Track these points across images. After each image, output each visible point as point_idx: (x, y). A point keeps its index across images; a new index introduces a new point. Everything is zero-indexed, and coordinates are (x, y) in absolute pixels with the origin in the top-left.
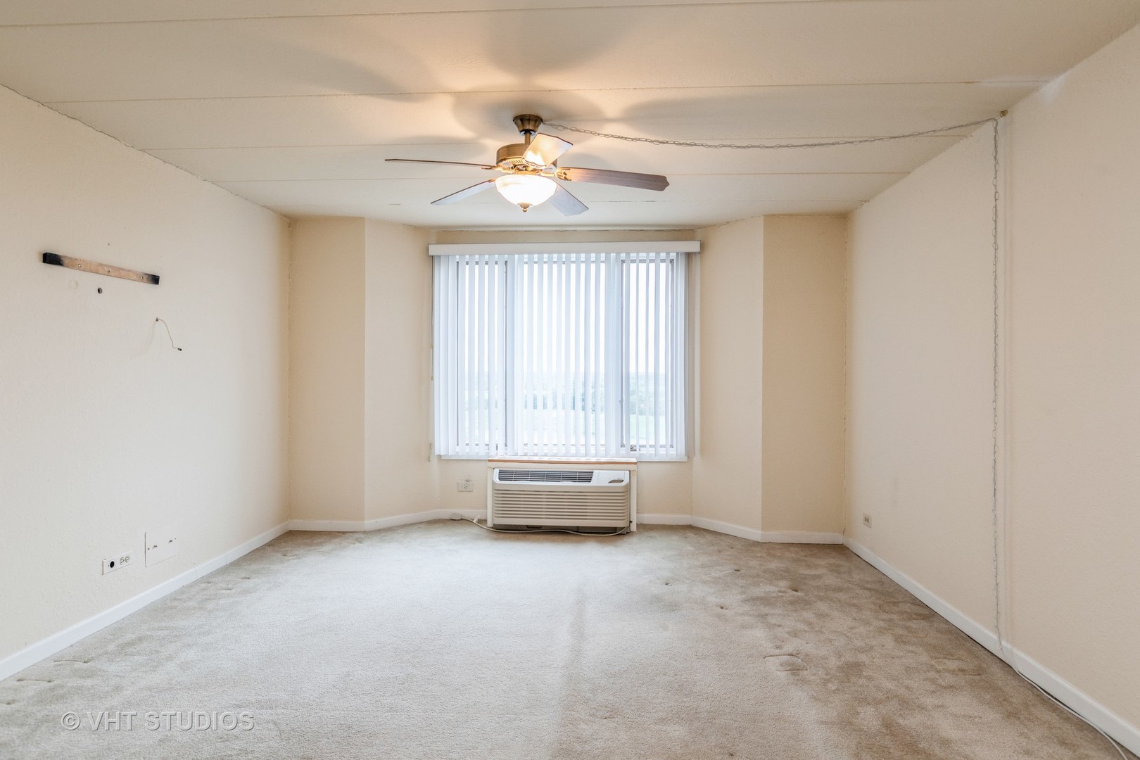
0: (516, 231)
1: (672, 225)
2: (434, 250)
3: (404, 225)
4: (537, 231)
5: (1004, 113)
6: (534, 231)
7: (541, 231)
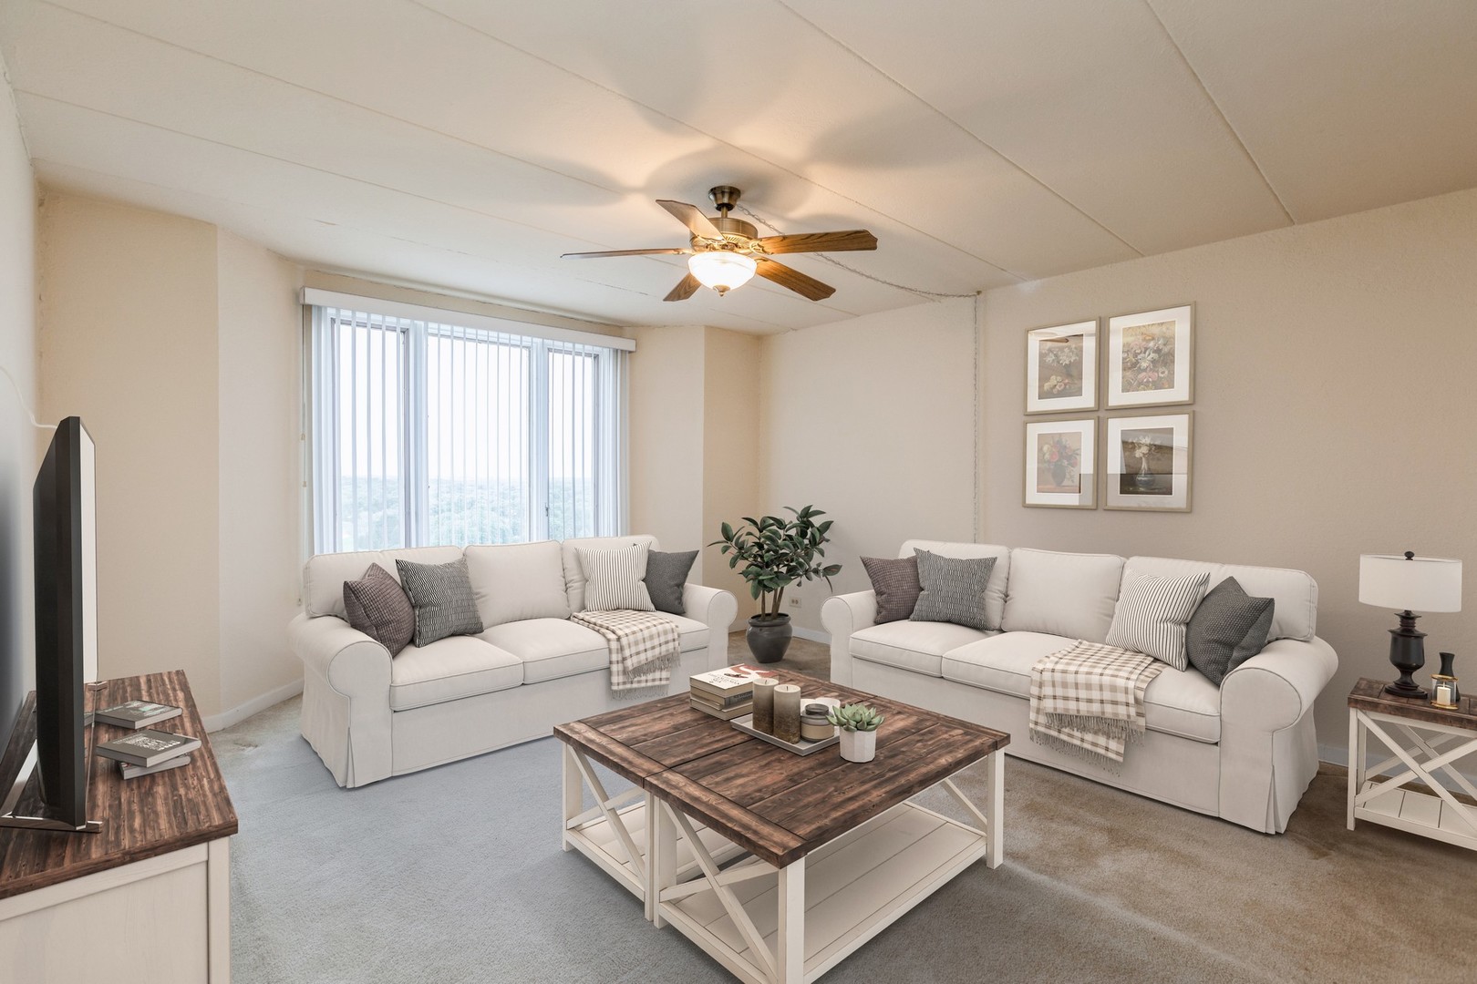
0: (425, 292)
1: (609, 319)
2: (312, 296)
3: (268, 250)
4: (453, 297)
5: (979, 293)
6: (450, 296)
7: (458, 298)
